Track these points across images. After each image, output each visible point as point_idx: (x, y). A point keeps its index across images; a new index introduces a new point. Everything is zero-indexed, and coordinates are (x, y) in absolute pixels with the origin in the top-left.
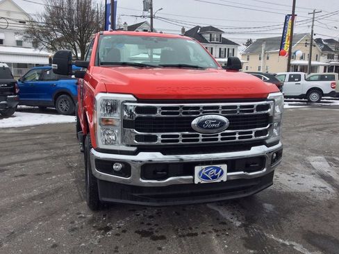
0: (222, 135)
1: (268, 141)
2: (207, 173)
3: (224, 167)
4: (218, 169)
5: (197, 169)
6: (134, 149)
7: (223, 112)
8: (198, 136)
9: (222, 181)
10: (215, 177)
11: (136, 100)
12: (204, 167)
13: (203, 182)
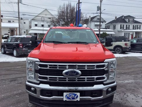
0: (78, 78)
1: (105, 83)
2: (70, 96)
3: (78, 94)
4: (75, 95)
5: (65, 94)
6: (38, 82)
7: (78, 68)
8: (66, 78)
9: (77, 101)
10: (73, 98)
11: (39, 61)
12: (68, 93)
13: (67, 100)
